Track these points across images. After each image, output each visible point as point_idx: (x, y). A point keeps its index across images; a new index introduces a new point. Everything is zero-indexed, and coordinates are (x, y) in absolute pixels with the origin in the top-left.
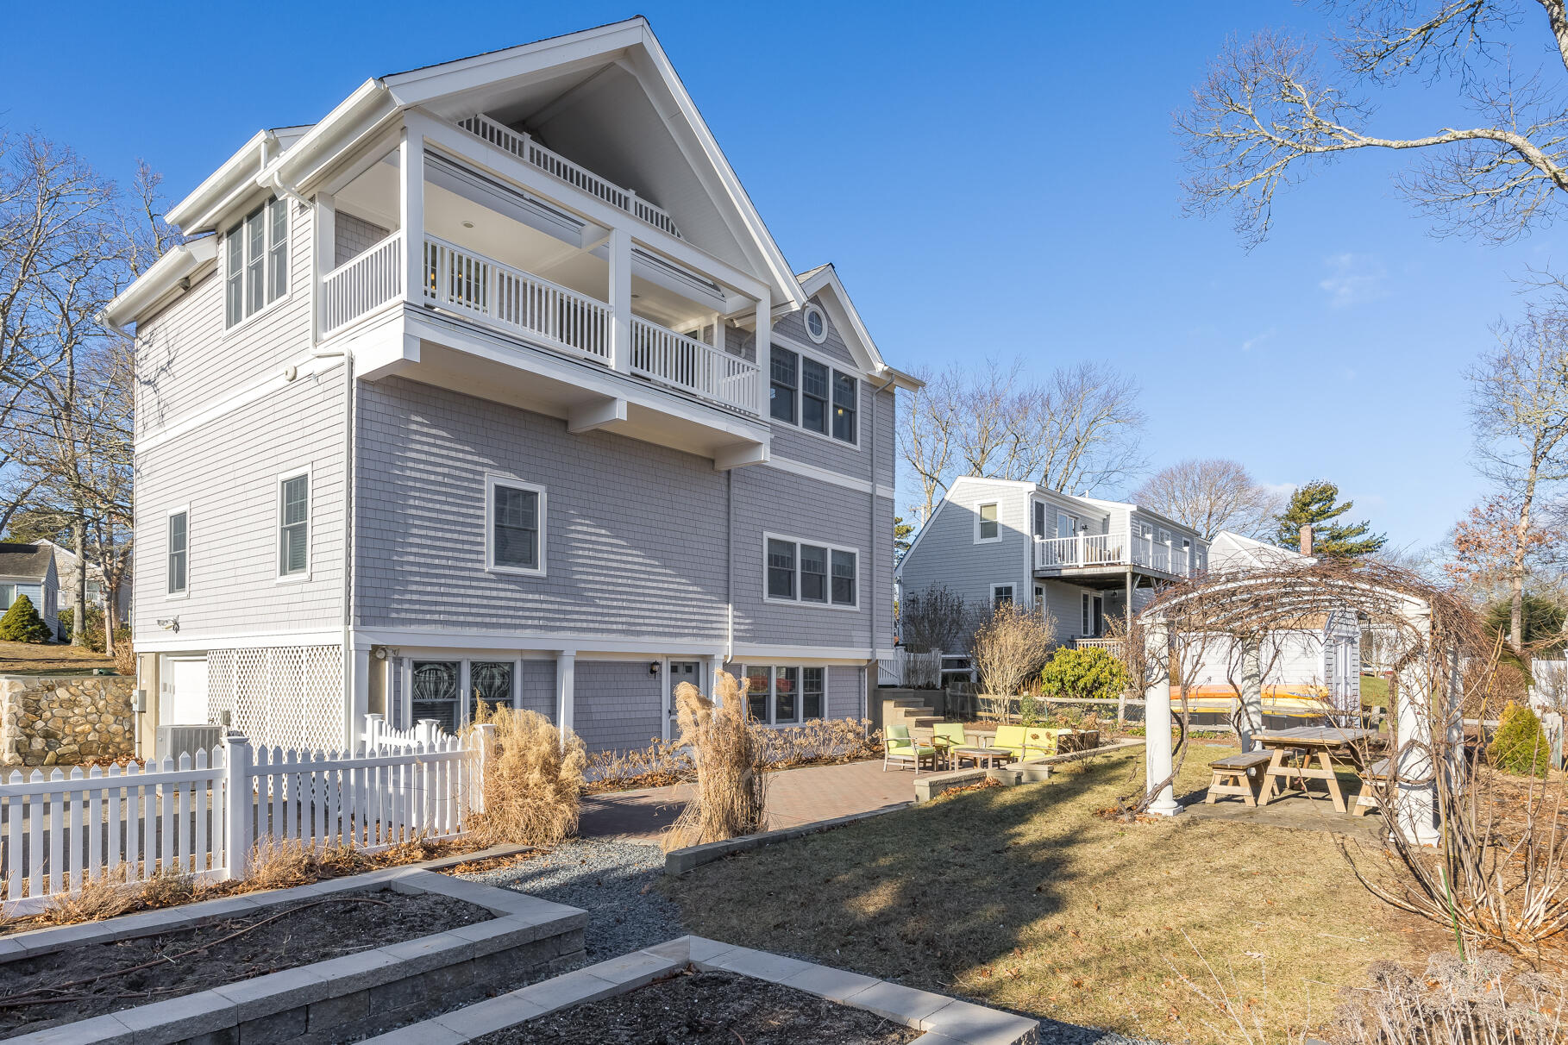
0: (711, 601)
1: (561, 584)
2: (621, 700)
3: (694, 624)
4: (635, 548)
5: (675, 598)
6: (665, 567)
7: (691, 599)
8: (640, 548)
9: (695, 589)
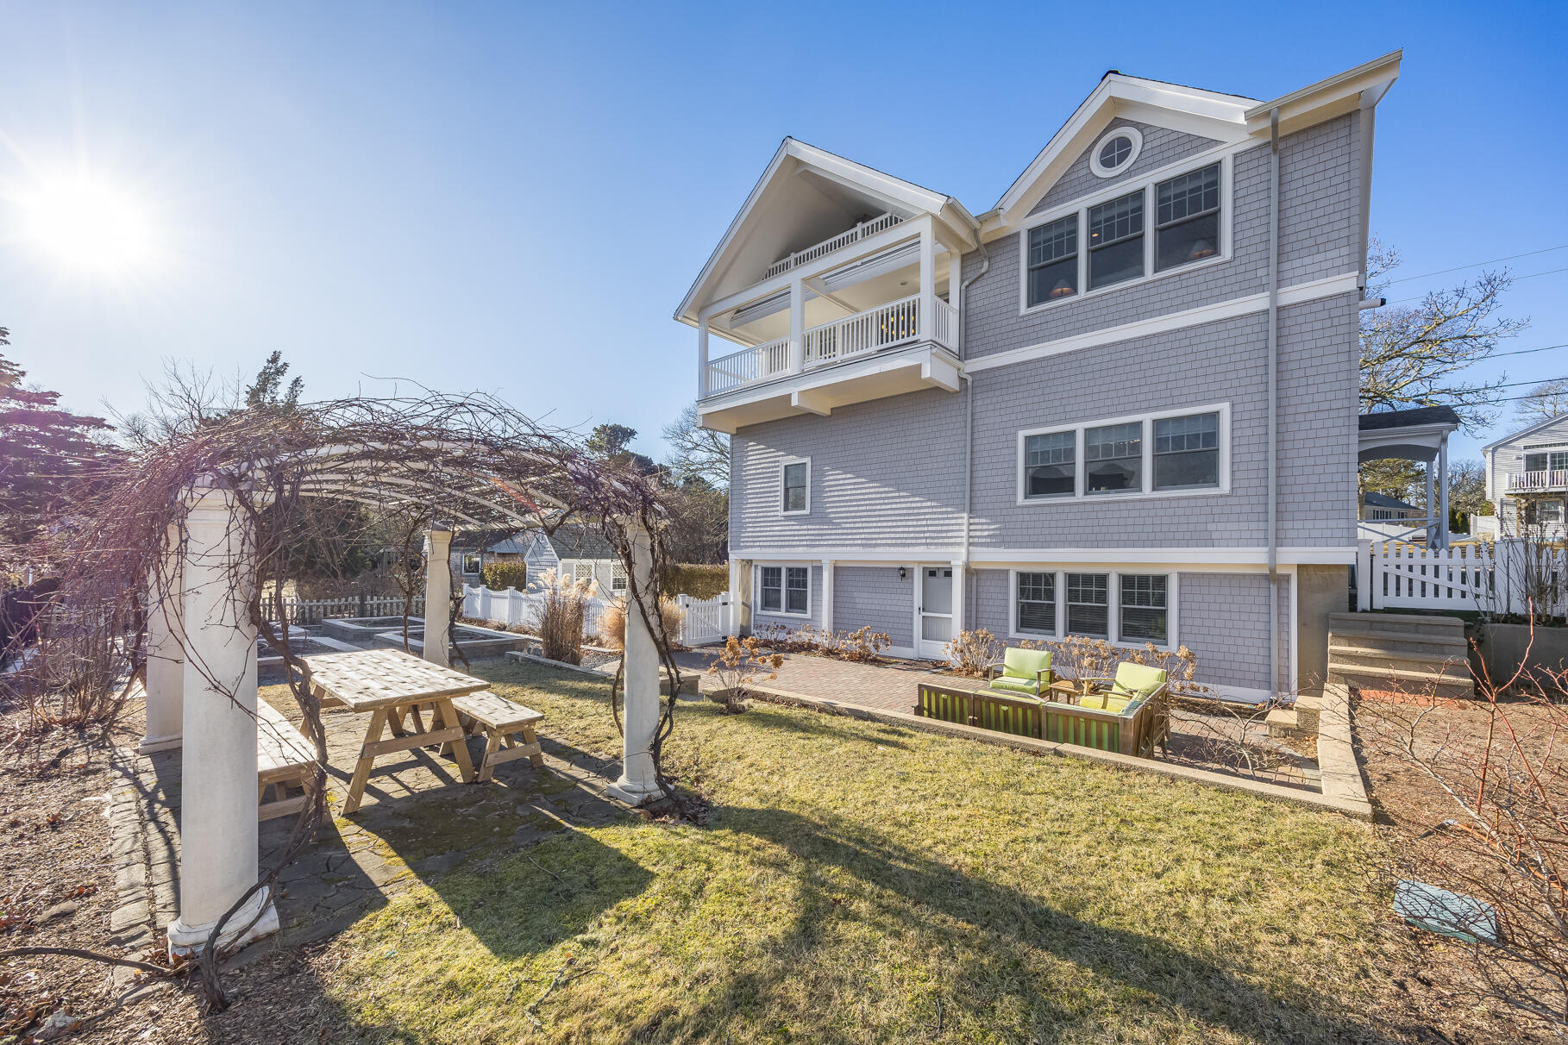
0: (948, 513)
1: (819, 516)
2: (878, 596)
3: (927, 535)
4: (872, 482)
5: (909, 515)
6: (899, 491)
7: (925, 514)
8: (876, 481)
9: (929, 504)
